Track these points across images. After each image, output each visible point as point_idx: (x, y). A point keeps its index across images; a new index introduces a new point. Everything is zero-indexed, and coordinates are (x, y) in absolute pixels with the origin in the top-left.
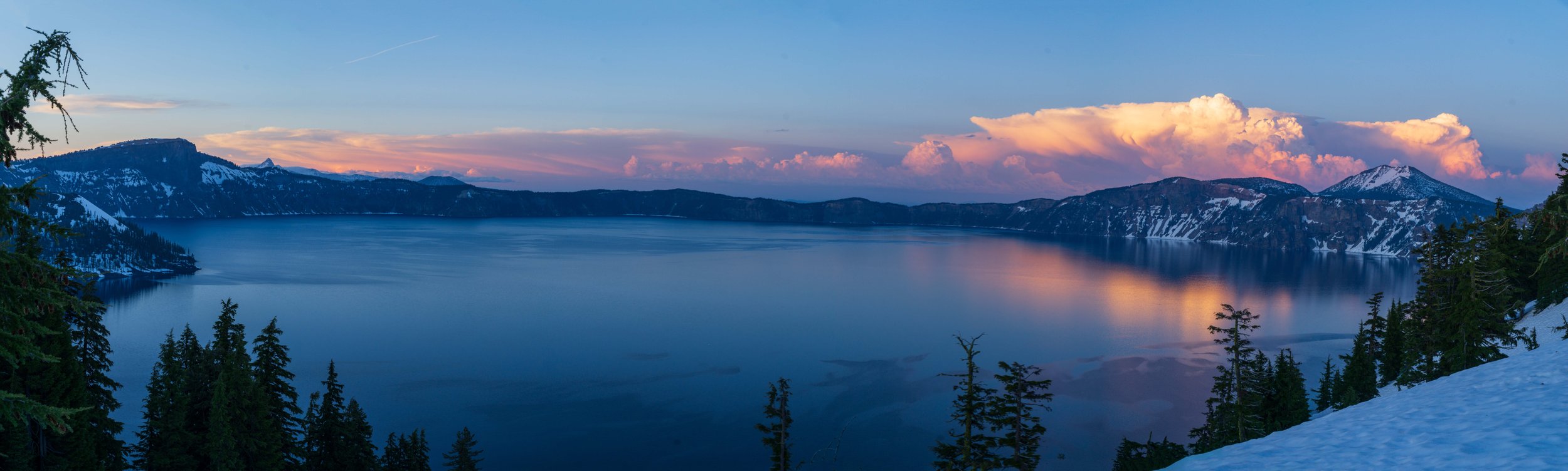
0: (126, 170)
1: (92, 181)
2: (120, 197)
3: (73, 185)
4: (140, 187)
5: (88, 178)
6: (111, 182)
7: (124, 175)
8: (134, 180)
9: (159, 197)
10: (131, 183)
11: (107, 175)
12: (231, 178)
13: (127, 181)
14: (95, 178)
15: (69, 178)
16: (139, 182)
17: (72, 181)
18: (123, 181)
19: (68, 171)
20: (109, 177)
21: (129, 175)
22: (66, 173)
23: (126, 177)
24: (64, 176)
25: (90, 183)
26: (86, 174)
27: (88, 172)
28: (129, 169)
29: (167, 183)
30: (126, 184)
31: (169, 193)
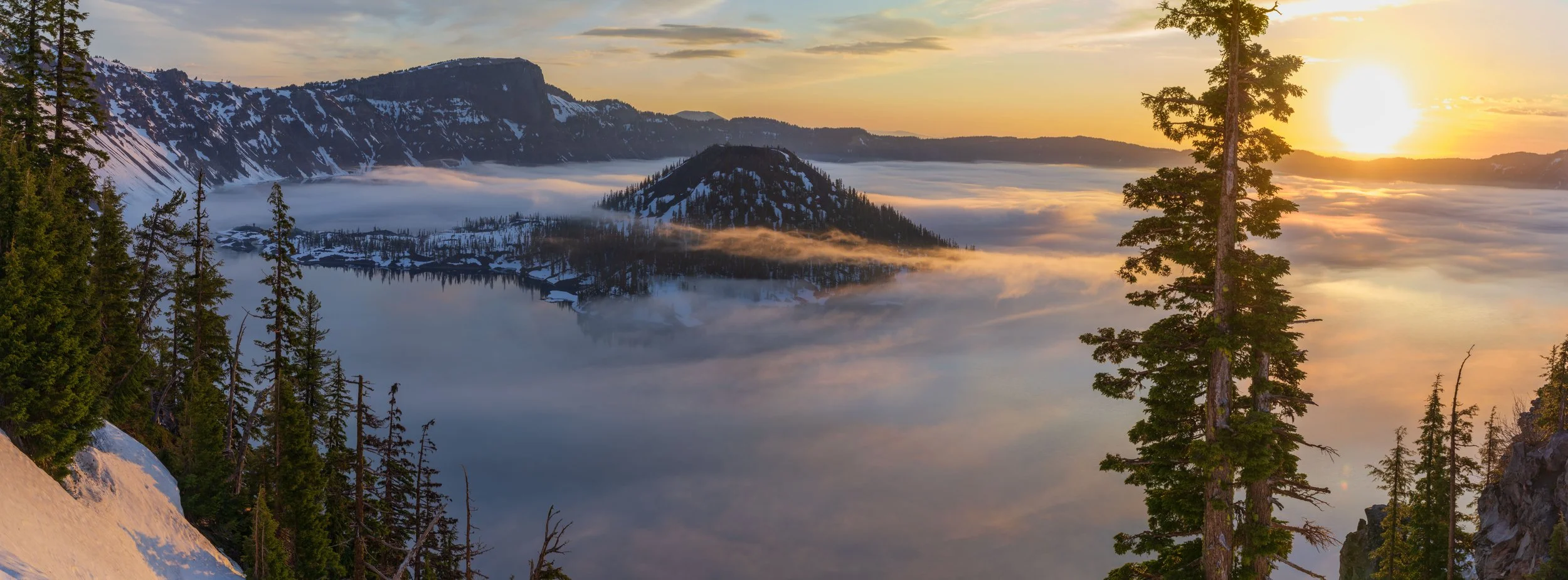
0: (455, 100)
1: (417, 115)
2: (457, 137)
3: (394, 120)
4: (482, 124)
5: (411, 110)
6: (439, 116)
7: (455, 107)
8: (472, 115)
9: (506, 140)
10: (469, 119)
11: (431, 106)
12: (574, 114)
13: (462, 116)
14: (420, 111)
15: (385, 109)
16: (479, 118)
17: (390, 114)
18: (455, 115)
19: (381, 100)
20: (434, 109)
21: (463, 108)
22: (380, 102)
23: (458, 111)
24: (378, 106)
25: (415, 117)
26: (407, 104)
27: (408, 102)
28: (459, 100)
29: (513, 121)
30: (461, 120)
31: (519, 134)
